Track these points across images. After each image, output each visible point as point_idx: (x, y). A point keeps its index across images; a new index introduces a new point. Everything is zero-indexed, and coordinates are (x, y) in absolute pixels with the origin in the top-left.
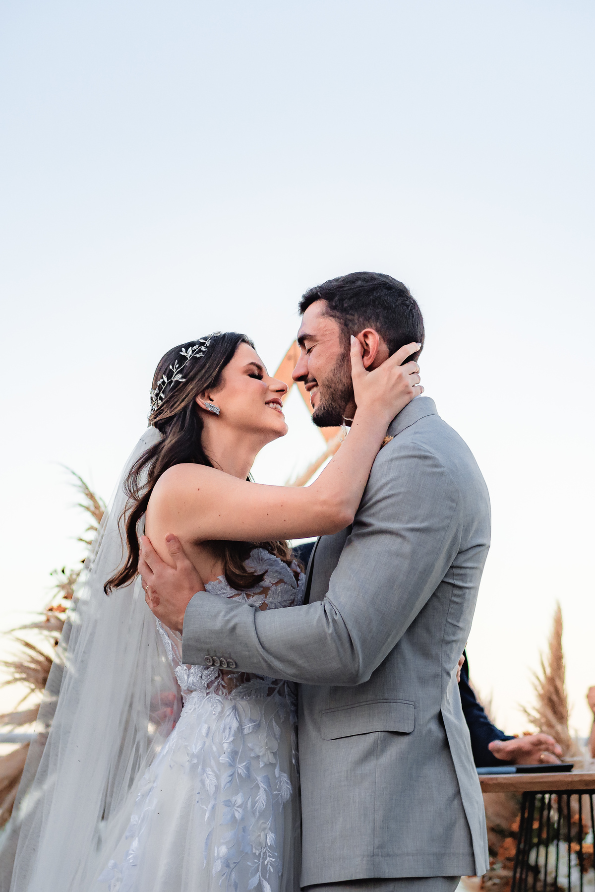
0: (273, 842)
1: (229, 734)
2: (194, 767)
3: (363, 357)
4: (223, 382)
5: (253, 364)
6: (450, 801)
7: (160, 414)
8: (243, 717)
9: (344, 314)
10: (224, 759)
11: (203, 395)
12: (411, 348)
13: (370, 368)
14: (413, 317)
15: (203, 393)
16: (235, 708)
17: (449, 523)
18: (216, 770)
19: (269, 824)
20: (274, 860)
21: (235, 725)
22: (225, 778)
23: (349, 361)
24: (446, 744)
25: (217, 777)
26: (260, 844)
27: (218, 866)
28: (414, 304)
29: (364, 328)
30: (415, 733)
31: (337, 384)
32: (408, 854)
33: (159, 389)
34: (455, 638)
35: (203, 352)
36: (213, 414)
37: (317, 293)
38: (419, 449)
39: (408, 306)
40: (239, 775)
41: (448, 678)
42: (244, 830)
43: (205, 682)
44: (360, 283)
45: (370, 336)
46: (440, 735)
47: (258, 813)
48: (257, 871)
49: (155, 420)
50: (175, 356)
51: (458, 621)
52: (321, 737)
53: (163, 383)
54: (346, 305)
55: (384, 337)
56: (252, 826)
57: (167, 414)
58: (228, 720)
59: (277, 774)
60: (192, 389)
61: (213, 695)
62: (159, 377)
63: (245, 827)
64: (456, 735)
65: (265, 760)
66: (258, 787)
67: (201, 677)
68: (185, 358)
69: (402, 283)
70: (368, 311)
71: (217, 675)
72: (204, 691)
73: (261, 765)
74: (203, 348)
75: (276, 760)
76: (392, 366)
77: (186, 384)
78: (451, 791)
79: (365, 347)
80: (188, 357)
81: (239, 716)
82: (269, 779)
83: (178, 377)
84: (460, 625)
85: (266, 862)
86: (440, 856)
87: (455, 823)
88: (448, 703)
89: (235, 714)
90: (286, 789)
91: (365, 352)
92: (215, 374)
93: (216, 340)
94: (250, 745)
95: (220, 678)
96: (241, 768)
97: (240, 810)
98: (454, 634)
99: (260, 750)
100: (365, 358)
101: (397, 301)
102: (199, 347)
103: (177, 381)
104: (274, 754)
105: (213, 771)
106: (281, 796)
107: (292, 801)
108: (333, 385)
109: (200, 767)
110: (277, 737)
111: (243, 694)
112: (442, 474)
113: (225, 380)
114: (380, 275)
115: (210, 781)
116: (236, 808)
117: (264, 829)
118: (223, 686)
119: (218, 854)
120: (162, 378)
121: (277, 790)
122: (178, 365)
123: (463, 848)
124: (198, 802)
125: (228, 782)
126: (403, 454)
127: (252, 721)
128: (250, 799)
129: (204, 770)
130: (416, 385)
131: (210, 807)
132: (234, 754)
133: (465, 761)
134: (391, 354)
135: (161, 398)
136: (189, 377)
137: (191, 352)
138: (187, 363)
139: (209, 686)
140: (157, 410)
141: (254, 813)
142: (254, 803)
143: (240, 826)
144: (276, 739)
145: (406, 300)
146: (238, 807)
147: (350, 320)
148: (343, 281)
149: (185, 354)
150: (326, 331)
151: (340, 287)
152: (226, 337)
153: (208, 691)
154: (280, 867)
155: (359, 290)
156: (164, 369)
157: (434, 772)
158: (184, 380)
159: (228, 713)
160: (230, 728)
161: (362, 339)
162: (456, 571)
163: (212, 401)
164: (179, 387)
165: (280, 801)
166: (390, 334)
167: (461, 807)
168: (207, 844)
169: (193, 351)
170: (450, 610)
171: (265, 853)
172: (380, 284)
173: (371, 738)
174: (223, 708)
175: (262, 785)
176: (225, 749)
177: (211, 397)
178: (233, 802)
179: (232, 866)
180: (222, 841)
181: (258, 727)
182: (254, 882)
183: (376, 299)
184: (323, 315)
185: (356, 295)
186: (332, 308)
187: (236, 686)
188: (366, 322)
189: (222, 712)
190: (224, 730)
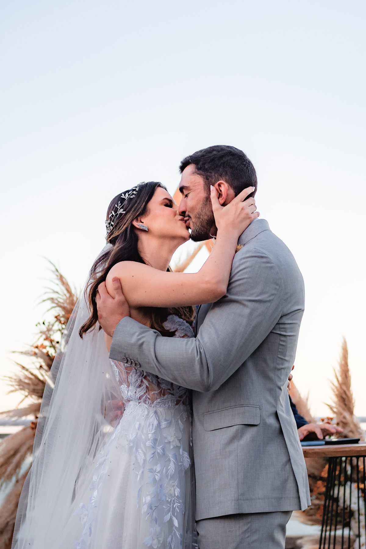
0: (179, 494)
1: (152, 429)
2: (131, 448)
3: (219, 198)
4: (148, 211)
5: (166, 199)
6: (284, 465)
7: (112, 234)
8: (161, 418)
9: (206, 172)
10: (149, 443)
11: (137, 220)
12: (249, 190)
13: (224, 205)
14: (249, 171)
15: (136, 218)
16: (156, 412)
17: (274, 298)
18: (144, 450)
19: (176, 483)
20: (179, 505)
21: (156, 422)
22: (149, 455)
23: (210, 201)
24: (281, 432)
25: (145, 454)
26: (171, 495)
27: (145, 508)
28: (249, 163)
29: (219, 181)
30: (261, 425)
31: (204, 216)
32: (259, 499)
33: (110, 220)
34: (283, 367)
35: (135, 194)
36: (144, 231)
37: (189, 161)
38: (259, 252)
39: (245, 165)
40: (158, 453)
41: (280, 391)
42: (161, 486)
43: (138, 395)
44: (215, 152)
45: (222, 185)
46: (277, 425)
47: (169, 476)
48: (169, 511)
49: (110, 239)
50: (119, 199)
51: (285, 356)
52: (204, 429)
53: (113, 215)
54: (206, 167)
55: (231, 185)
56: (166, 484)
57: (116, 234)
58: (151, 420)
59: (181, 453)
60: (130, 217)
61: (143, 404)
62: (110, 212)
63: (162, 485)
64: (287, 426)
65: (174, 444)
66: (169, 460)
67: (136, 392)
68: (124, 199)
69: (241, 151)
70: (221, 170)
71: (145, 392)
72: (137, 401)
73: (172, 447)
74: (135, 192)
75: (181, 445)
76: (237, 202)
77: (126, 214)
78: (284, 459)
79: (220, 192)
80: (126, 198)
81: (158, 417)
82: (176, 456)
83: (121, 211)
84: (287, 358)
85: (175, 506)
86: (279, 499)
87: (288, 478)
88: (282, 406)
89: (156, 416)
90: (187, 462)
91: (220, 195)
92: (142, 206)
93: (142, 187)
94: (165, 435)
95: (147, 393)
96: (159, 450)
97: (159, 475)
98: (282, 364)
99: (171, 438)
100: (220, 199)
101: (238, 162)
102: (132, 192)
103: (120, 213)
104: (180, 440)
105: (142, 451)
106: (183, 466)
107: (190, 468)
108: (201, 217)
109: (135, 449)
110: (181, 430)
111: (161, 403)
112: (271, 268)
113: (150, 210)
114: (228, 147)
115: (141, 457)
116: (156, 473)
117: (173, 486)
118: (149, 398)
119: (145, 501)
120: (112, 213)
121: (181, 462)
122: (120, 204)
123: (293, 494)
124: (133, 469)
125: (152, 458)
126: (248, 255)
127: (166, 420)
128: (165, 468)
129: (137, 450)
130: (254, 212)
131: (140, 472)
132: (155, 441)
133: (293, 441)
134: (236, 196)
135: (112, 225)
136: (127, 210)
137: (127, 195)
138: (126, 202)
139: (140, 398)
140: (110, 232)
141: (167, 476)
142: (167, 470)
143: (159, 484)
144: (181, 431)
145: (244, 162)
146: (157, 473)
147: (210, 176)
148: (205, 152)
149: (124, 197)
150: (195, 183)
151: (203, 156)
152: (148, 185)
153: (140, 401)
154: (183, 509)
155: (214, 157)
156: (113, 207)
157: (274, 448)
158: (124, 212)
159: (151, 416)
160: (153, 425)
161: (218, 188)
162: (282, 326)
163: (143, 223)
164: (122, 217)
165: (183, 468)
166: (235, 183)
167: (291, 469)
168: (138, 494)
169: (129, 195)
170: (279, 350)
171: (174, 501)
172: (227, 153)
173: (234, 429)
174: (149, 412)
175: (172, 459)
176: (149, 437)
177: (142, 221)
178: (154, 470)
179: (154, 508)
180: (148, 493)
181: (170, 424)
182: (167, 517)
183: (225, 162)
184: (194, 173)
185: (213, 160)
186: (199, 169)
187: (157, 399)
188: (219, 177)
189: (148, 414)
190: (149, 426)
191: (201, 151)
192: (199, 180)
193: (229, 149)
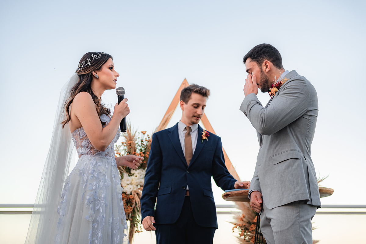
0: (104, 197)
2: (81, 174)
4: (101, 69)
15: (95, 71)
16: (95, 159)
19: (103, 191)
20: (104, 202)
22: (90, 177)
25: (88, 177)
26: (100, 197)
27: (86, 202)
29: (264, 61)
33: (82, 64)
35: (98, 58)
36: (96, 78)
40: (95, 177)
43: (86, 151)
45: (267, 63)
48: (99, 204)
53: (84, 63)
54: (256, 57)
56: (98, 191)
57: (83, 73)
59: (107, 178)
60: (92, 69)
61: (89, 155)
63: (96, 191)
65: (103, 173)
66: (100, 180)
71: (90, 150)
73: (102, 175)
77: (91, 66)
79: (267, 66)
80: (93, 58)
81: (96, 161)
83: (89, 63)
90: (108, 183)
92: (100, 66)
93: (103, 55)
94: (99, 169)
96: (95, 175)
97: (95, 186)
99: (102, 171)
100: (267, 69)
103: (88, 64)
104: (106, 172)
105: (86, 175)
115: (85, 178)
116: (93, 186)
117: (102, 193)
118: (92, 153)
119: (86, 199)
120: (84, 61)
122: (90, 59)
124: (81, 184)
129: (83, 175)
131: (85, 185)
132: (94, 171)
135: (82, 67)
136: (92, 64)
138: (93, 60)
139: (87, 153)
141: (99, 188)
142: (99, 185)
143: (94, 191)
144: (106, 168)
150: (253, 66)
158: (90, 65)
161: (265, 64)
164: (88, 67)
168: (83, 196)
169: (96, 56)
171: (101, 199)
174: (91, 158)
175: (102, 180)
177: (97, 73)
178: (92, 184)
179: (90, 202)
180: (88, 195)
181: (102, 164)
182: (97, 207)
183: (263, 51)
184: (251, 62)
185: (258, 52)
186: (252, 59)
187: (96, 153)
188: (263, 59)
189: (91, 159)
190: (91, 164)
191: (250, 51)
192: (255, 64)
193: (263, 45)
